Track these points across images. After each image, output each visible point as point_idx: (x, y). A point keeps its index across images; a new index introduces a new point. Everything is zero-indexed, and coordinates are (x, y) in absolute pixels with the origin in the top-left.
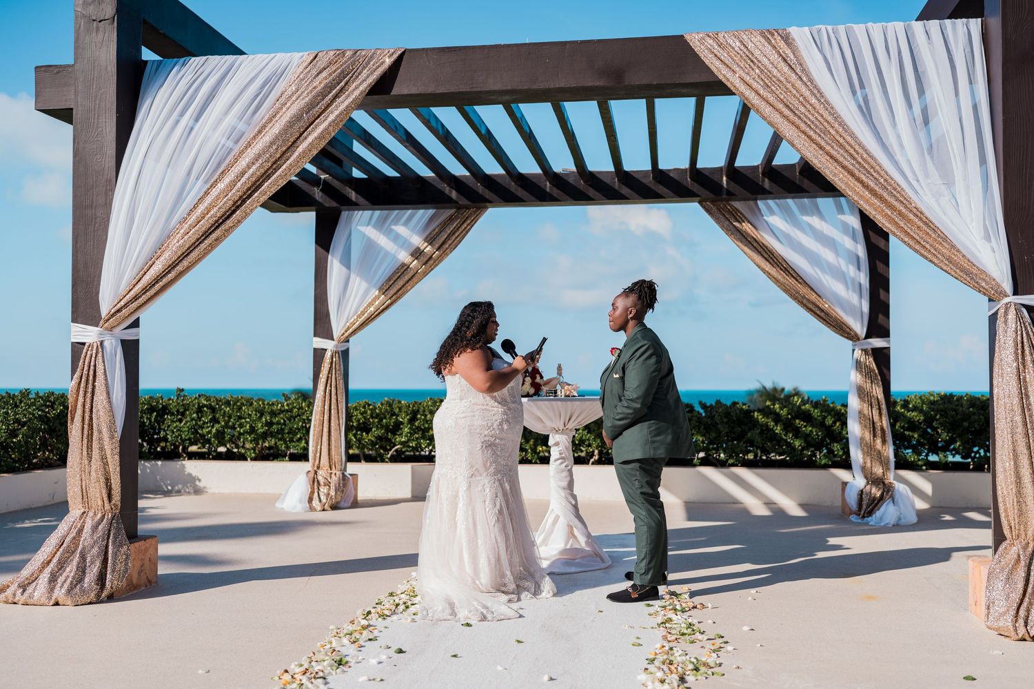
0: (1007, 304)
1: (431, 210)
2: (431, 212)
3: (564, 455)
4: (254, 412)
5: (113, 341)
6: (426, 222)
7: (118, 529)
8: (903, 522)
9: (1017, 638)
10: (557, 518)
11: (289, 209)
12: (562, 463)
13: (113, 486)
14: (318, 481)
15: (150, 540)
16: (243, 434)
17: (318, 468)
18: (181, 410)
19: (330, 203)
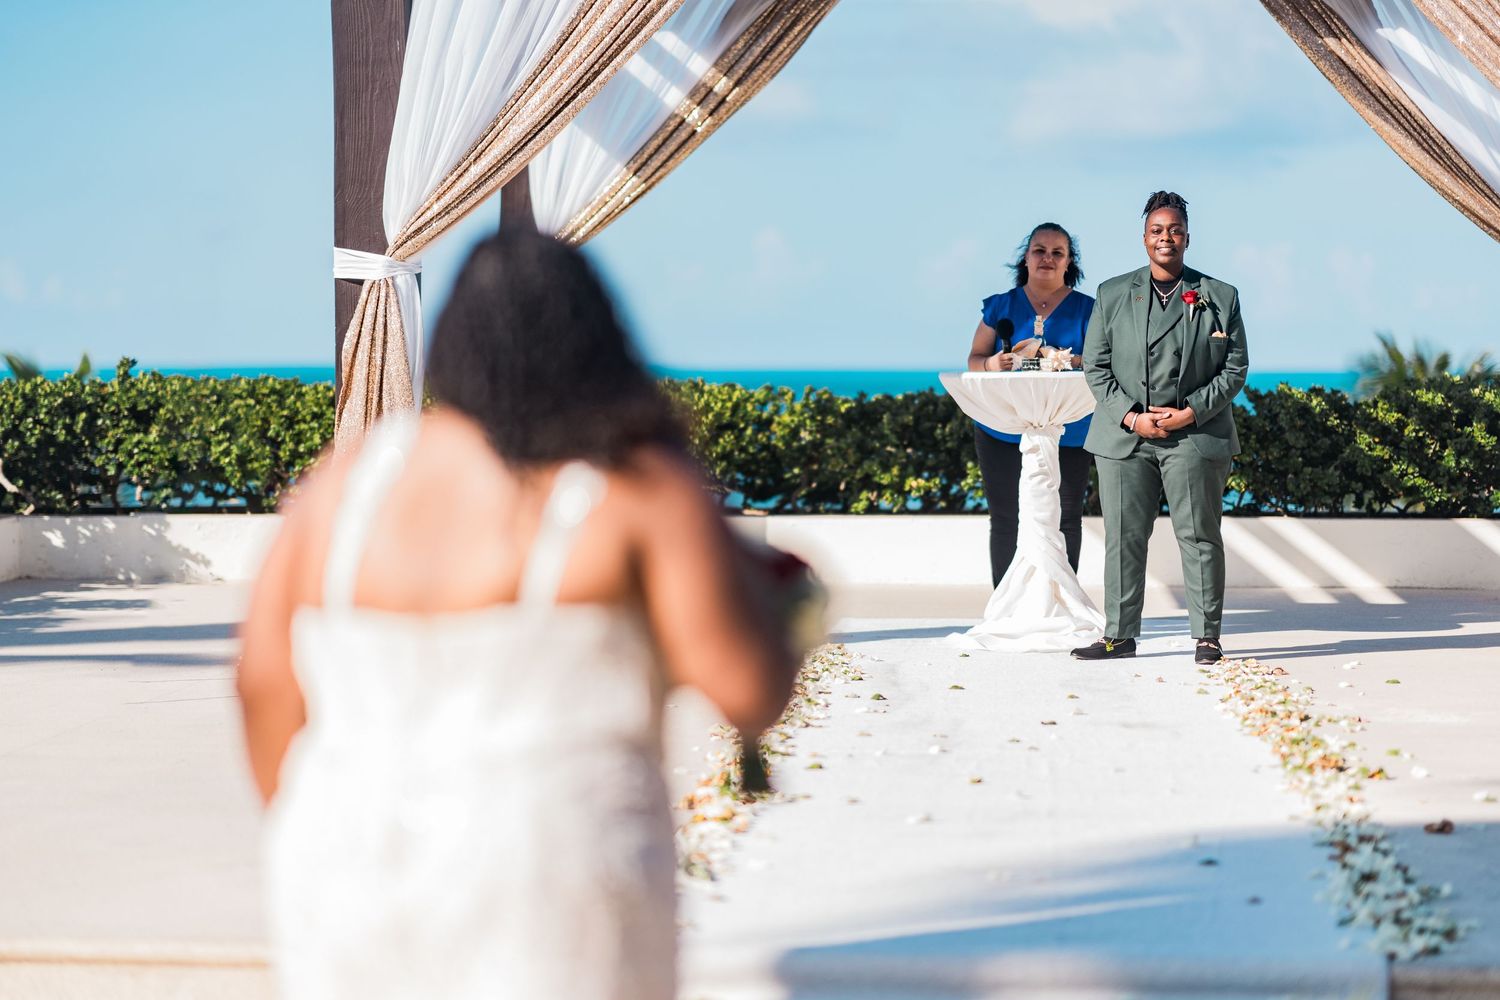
3: (1046, 467)
5: (408, 276)
10: (1032, 571)
12: (1042, 481)
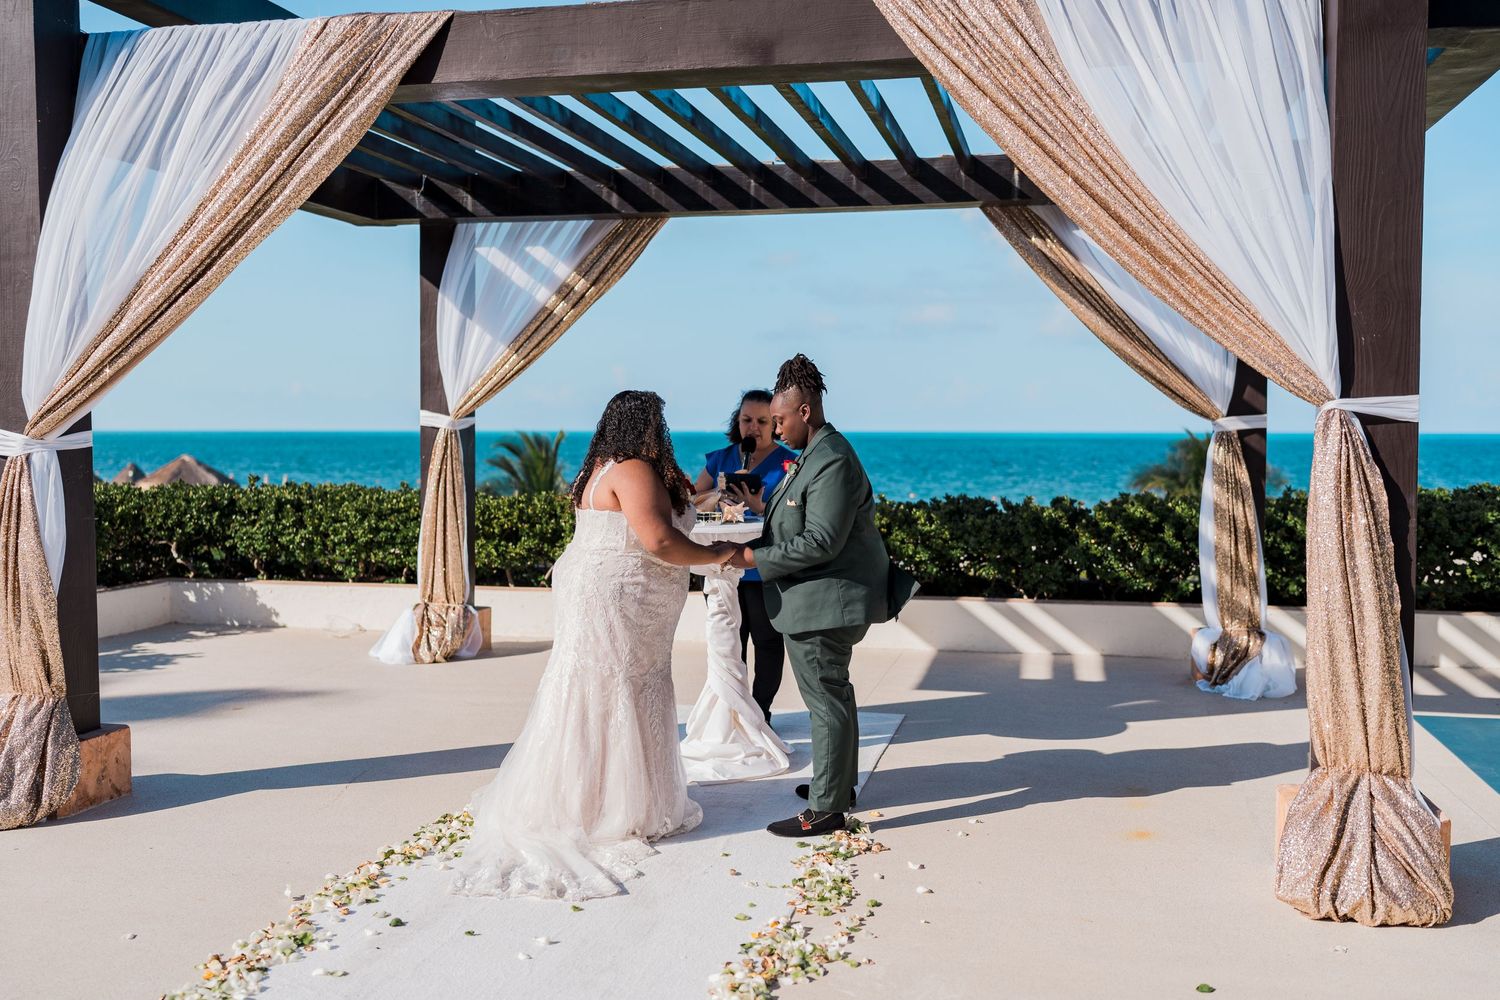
0: (1329, 411)
1: (586, 222)
2: (585, 224)
4: (354, 513)
5: (46, 454)
6: (578, 240)
7: (62, 722)
8: (1272, 693)
9: (1318, 916)
10: (714, 701)
11: (377, 221)
12: (722, 619)
13: (51, 662)
14: (428, 619)
15: (117, 733)
16: (339, 543)
17: (431, 599)
18: (254, 509)
19: (436, 213)
